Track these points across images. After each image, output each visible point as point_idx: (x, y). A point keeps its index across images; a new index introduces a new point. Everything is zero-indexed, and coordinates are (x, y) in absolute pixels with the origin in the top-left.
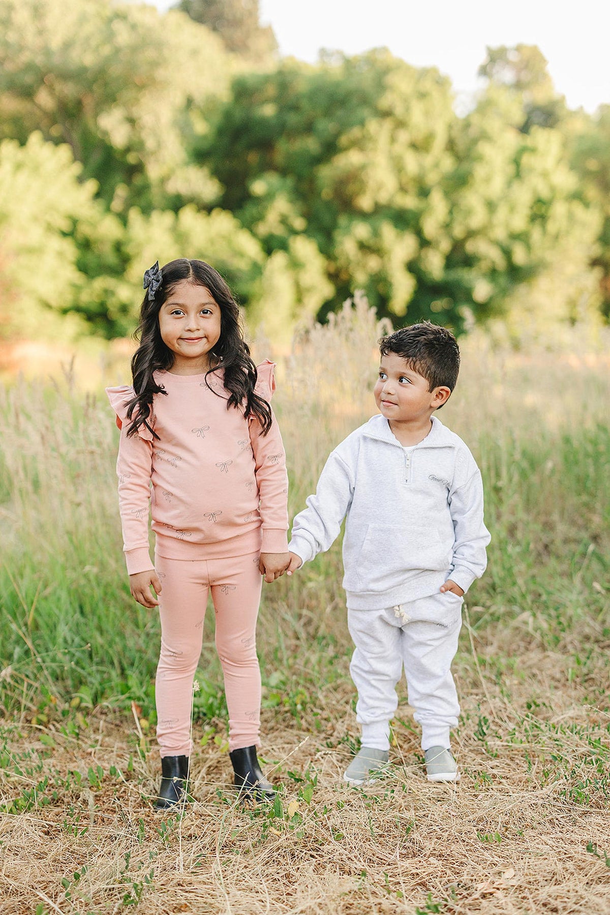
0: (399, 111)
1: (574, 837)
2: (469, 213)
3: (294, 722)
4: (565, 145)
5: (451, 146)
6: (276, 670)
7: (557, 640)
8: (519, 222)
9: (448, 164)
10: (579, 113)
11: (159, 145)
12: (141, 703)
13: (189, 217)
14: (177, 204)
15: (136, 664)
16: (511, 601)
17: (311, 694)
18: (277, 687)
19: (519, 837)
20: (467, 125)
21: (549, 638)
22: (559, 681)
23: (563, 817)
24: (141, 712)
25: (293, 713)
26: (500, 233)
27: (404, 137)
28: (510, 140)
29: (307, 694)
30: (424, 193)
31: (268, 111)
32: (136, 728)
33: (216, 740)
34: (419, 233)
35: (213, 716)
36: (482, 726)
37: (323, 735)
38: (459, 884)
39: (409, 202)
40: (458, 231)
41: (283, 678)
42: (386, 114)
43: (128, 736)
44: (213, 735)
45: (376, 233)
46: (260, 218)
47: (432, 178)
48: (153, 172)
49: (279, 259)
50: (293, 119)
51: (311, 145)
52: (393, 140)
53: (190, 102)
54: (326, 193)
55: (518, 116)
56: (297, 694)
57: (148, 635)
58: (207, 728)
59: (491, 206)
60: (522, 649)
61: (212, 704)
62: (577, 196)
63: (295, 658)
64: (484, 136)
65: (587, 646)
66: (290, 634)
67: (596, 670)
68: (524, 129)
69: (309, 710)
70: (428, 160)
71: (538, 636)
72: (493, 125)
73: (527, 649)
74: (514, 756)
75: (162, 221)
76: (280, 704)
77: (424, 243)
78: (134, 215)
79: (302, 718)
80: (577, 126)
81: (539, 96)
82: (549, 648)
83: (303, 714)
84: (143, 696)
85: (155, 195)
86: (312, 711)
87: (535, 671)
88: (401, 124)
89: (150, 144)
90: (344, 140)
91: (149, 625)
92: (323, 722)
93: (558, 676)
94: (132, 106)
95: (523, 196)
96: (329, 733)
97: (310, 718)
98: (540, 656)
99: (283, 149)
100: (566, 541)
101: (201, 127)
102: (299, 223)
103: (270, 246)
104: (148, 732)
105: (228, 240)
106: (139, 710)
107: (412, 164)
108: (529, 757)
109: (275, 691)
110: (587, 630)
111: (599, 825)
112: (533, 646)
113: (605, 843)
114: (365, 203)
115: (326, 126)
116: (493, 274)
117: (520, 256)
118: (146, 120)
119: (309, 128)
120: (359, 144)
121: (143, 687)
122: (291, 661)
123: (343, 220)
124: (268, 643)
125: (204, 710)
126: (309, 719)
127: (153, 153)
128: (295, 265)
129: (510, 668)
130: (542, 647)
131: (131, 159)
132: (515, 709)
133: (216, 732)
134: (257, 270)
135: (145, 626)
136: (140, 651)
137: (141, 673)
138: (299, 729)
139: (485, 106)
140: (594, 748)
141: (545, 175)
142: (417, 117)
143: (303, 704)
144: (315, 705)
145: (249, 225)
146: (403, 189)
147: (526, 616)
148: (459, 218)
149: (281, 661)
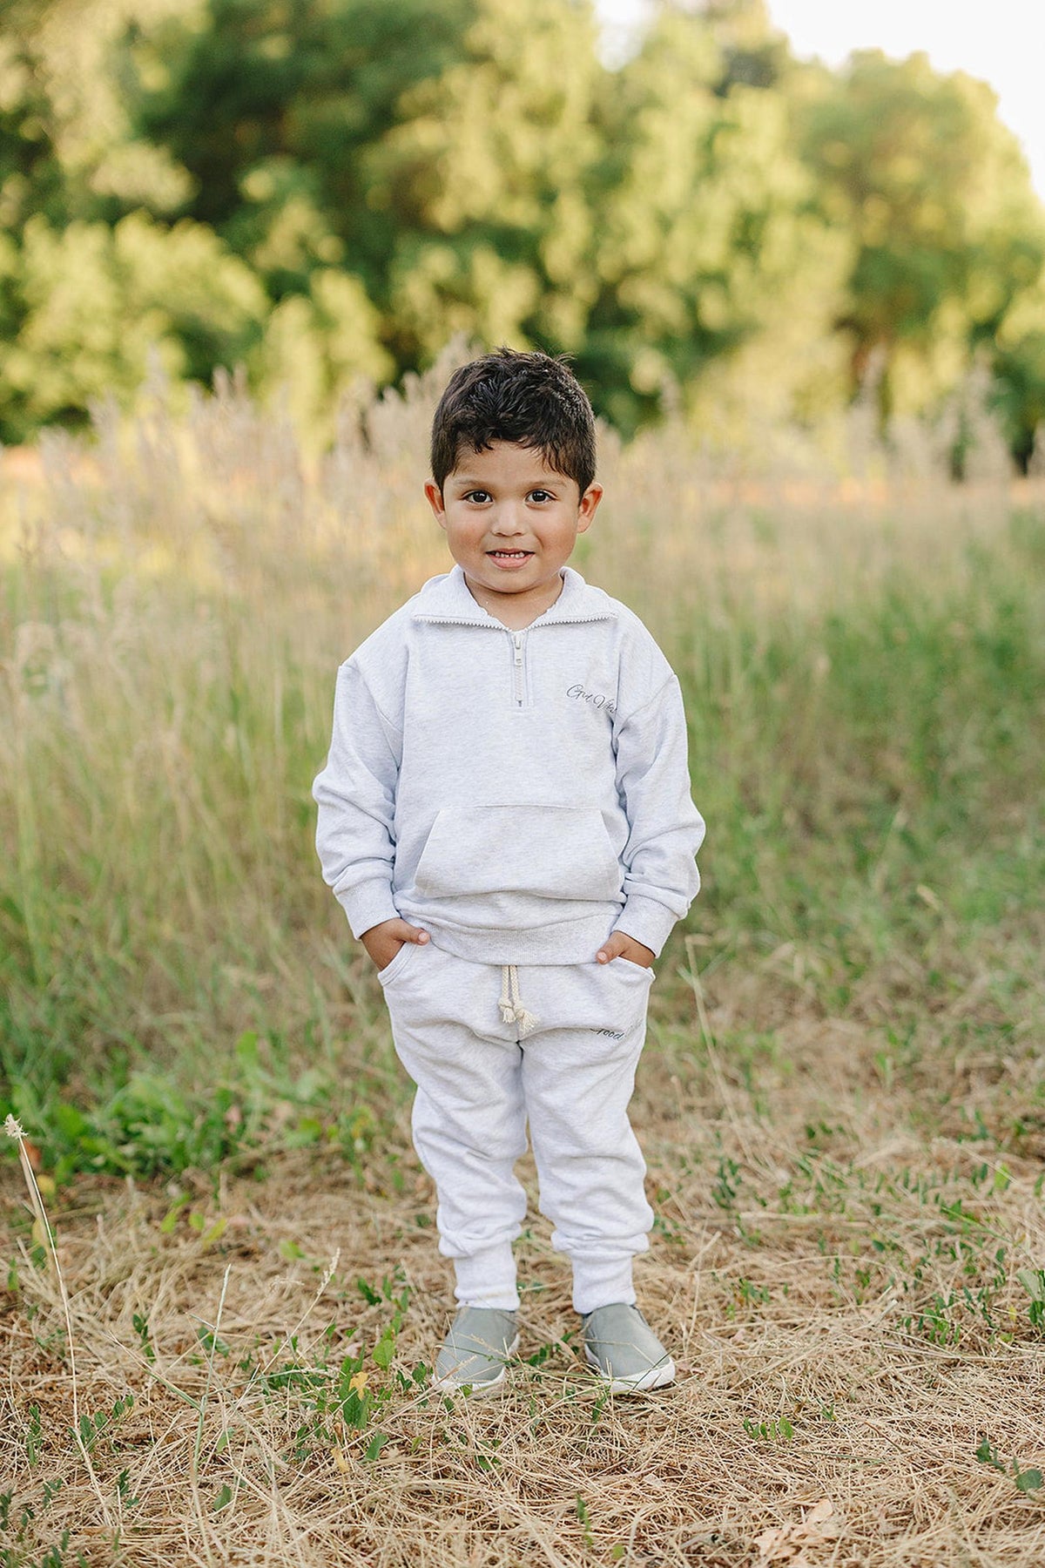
0: (502, 52)
1: (938, 1418)
2: (625, 235)
3: (350, 1175)
4: (791, 117)
5: (595, 118)
6: (310, 1064)
7: (845, 997)
8: (713, 251)
9: (589, 148)
10: (815, 65)
11: (78, 108)
12: (39, 1139)
13: (135, 237)
14: (112, 212)
15: (30, 1056)
16: (754, 921)
17: (381, 1114)
18: (313, 1103)
19: (825, 1423)
20: (621, 80)
21: (831, 992)
22: (856, 1076)
23: (907, 1373)
24: (39, 1159)
25: (347, 1156)
26: (678, 271)
27: (512, 100)
28: (696, 109)
29: (372, 1117)
30: (547, 197)
31: (274, 49)
32: (26, 1196)
33: (193, 1219)
34: (538, 266)
35: (186, 1166)
36: (725, 1178)
37: (408, 1202)
38: (714, 1539)
39: (521, 214)
40: (607, 265)
41: (324, 1082)
42: (479, 58)
43: (12, 1211)
44: (185, 1206)
45: (465, 267)
46: (261, 237)
47: (563, 172)
48: (70, 155)
49: (293, 314)
50: (318, 65)
51: (348, 111)
52: (493, 104)
53: (132, 33)
54: (376, 194)
55: (710, 66)
56: (352, 1119)
57: (54, 999)
58: (173, 1189)
59: (665, 224)
60: (778, 1016)
61: (182, 1144)
62: (811, 209)
63: (346, 1039)
64: (652, 101)
65: (904, 1006)
66: (336, 992)
67: (927, 1057)
68: (721, 90)
69: (378, 1150)
70: (555, 140)
71: (809, 989)
72: (668, 81)
73: (790, 1015)
74: (792, 1239)
75: (85, 243)
76: (321, 1138)
77: (548, 286)
78: (36, 233)
79: (365, 1166)
80: (810, 89)
81: (743, 34)
82: (830, 1011)
83: (366, 1158)
84: (44, 1126)
85: (72, 195)
86: (385, 1152)
87: (808, 1058)
88: (507, 77)
89: (61, 105)
90: (405, 102)
91: (58, 978)
92: (409, 1174)
93: (854, 1066)
94: (30, 34)
95: (719, 208)
96: (422, 1195)
97: (380, 1165)
98: (817, 1027)
99: (301, 117)
100: (842, 807)
101: (154, 77)
102: (328, 247)
103: (280, 287)
104: (53, 1201)
105: (203, 279)
106: (34, 1155)
107: (527, 146)
108: (822, 1238)
109: (309, 1113)
110: (898, 976)
111: (982, 1389)
112: (799, 1008)
113: (1002, 1430)
114: (445, 213)
115: (374, 78)
116: (666, 343)
117: (713, 311)
118: (55, 60)
119: (344, 82)
120: (433, 110)
121: (42, 1108)
122: (338, 1046)
123: (404, 245)
124: (294, 1012)
125: (167, 1152)
126: (380, 1169)
127: (69, 120)
128: (323, 322)
129: (764, 1054)
130: (819, 1011)
131: (28, 131)
132: (783, 1137)
133: (194, 1199)
134: (255, 332)
135: (49, 979)
136: (37, 1030)
137: (41, 1076)
138: (360, 1188)
139: (653, 49)
140: (951, 1220)
141: (755, 169)
142: (535, 64)
143: (368, 1137)
144: (389, 1137)
145: (241, 249)
146: (511, 190)
147: (785, 949)
148: (608, 243)
149: (318, 1045)
